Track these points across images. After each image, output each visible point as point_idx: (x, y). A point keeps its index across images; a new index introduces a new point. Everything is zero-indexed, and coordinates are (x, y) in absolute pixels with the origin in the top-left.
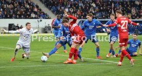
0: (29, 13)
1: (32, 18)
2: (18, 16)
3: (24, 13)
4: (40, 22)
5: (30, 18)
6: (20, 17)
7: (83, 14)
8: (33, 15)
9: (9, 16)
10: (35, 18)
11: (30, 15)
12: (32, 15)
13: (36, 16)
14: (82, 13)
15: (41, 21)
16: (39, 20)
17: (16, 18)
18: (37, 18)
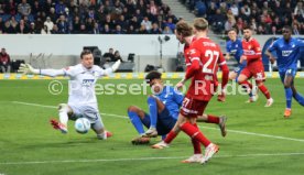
0: (135, 19)
1: (145, 32)
2: (107, 27)
3: (122, 18)
4: (165, 44)
5: (140, 33)
6: (112, 31)
7: (277, 20)
8: (147, 25)
9: (83, 27)
10: (152, 32)
11: (138, 25)
12: (143, 23)
13: (156, 26)
14: (273, 18)
15: (167, 39)
16: (163, 36)
17: (103, 32)
18: (158, 32)
